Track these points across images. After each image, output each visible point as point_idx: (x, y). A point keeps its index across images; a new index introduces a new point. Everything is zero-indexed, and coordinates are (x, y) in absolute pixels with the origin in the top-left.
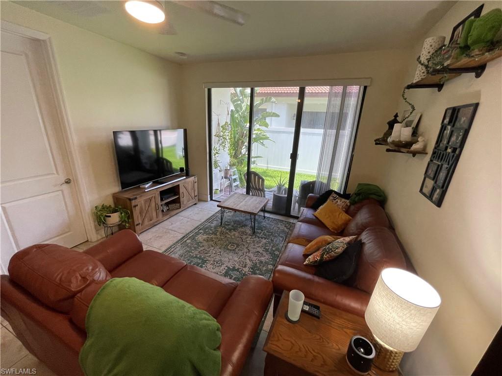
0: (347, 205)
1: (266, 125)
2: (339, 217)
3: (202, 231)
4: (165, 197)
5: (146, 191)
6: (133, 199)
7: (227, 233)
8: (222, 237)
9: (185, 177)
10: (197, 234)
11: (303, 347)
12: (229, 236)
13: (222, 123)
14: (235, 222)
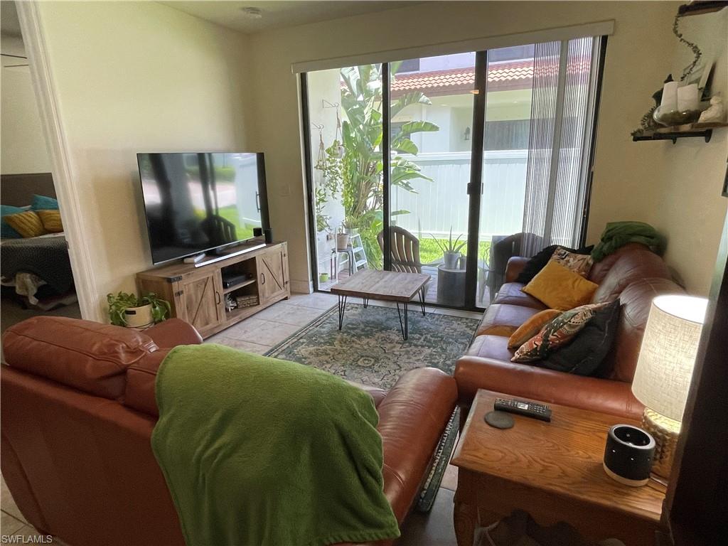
0: (588, 264)
1: (414, 150)
2: (573, 288)
3: (305, 340)
4: (230, 281)
5: (197, 266)
6: (174, 281)
7: (353, 341)
8: (344, 348)
9: (265, 245)
10: (296, 345)
11: (521, 456)
12: (357, 346)
13: (329, 144)
14: (367, 323)
